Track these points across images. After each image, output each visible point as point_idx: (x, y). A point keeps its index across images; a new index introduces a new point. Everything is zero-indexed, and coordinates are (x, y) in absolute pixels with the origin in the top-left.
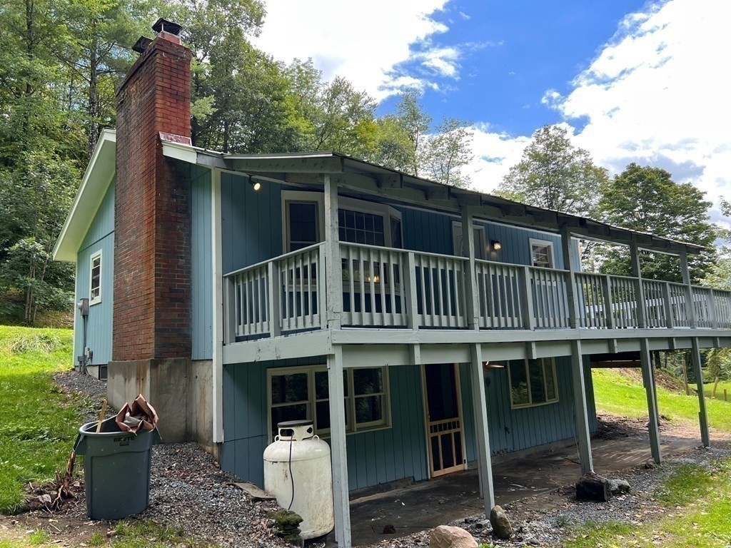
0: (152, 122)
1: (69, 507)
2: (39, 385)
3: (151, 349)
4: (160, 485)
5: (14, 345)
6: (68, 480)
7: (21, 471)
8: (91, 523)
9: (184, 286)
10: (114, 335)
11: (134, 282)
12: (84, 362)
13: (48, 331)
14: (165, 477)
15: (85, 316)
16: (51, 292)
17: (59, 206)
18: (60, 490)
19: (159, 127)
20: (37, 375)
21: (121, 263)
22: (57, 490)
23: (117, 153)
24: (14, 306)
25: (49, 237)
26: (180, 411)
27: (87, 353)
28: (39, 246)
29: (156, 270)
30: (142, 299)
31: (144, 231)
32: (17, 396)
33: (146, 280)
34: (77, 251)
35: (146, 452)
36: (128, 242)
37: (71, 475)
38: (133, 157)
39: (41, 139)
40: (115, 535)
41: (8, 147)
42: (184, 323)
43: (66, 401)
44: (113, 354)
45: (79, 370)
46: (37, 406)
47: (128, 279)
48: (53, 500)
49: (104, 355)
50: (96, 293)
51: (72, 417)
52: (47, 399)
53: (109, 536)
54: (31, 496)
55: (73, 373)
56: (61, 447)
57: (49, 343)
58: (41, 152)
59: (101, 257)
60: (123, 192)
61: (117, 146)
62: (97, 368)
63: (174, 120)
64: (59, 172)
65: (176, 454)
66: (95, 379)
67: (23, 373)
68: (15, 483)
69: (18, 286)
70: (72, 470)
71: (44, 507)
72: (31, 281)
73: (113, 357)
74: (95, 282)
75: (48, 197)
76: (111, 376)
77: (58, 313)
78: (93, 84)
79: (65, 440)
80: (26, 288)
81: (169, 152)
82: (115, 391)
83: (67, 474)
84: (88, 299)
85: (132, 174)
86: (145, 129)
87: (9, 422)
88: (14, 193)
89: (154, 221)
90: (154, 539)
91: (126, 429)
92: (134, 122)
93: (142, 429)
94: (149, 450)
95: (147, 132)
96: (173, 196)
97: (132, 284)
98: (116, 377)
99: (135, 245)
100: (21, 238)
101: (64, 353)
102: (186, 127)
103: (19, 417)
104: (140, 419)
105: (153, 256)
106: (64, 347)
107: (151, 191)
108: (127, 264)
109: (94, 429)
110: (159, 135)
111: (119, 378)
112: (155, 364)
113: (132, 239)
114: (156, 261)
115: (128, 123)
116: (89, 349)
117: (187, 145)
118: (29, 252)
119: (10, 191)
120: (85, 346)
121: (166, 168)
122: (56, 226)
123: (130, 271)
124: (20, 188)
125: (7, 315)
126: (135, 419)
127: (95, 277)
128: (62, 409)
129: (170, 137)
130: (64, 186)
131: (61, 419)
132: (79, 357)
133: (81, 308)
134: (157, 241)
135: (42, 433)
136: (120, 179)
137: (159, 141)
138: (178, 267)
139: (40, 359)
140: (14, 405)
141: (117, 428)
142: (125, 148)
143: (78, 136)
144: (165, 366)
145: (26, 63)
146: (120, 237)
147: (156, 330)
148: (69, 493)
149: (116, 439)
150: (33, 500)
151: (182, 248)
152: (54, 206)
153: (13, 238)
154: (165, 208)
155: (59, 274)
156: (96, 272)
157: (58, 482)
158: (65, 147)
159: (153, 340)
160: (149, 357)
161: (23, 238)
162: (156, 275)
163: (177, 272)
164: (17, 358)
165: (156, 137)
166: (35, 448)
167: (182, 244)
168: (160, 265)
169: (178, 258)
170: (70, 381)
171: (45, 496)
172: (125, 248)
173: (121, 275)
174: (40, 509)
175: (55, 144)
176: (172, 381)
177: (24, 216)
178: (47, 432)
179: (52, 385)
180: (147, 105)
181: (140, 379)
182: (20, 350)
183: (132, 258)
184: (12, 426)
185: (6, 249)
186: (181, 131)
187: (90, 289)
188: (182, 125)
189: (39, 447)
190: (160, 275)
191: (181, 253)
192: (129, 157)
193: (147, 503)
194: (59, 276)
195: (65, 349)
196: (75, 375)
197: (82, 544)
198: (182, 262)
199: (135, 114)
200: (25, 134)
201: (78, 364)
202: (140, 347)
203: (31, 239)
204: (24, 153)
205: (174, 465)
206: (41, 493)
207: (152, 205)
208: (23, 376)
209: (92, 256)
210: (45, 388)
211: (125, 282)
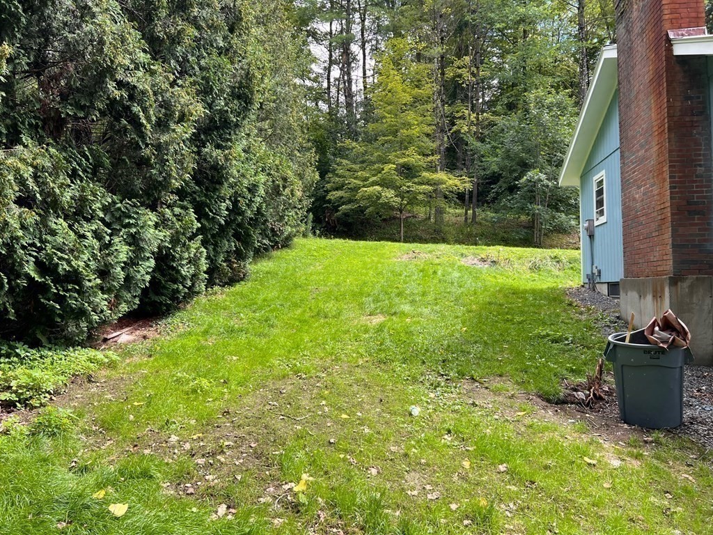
0: (659, 22)
1: (601, 408)
2: (555, 297)
3: (669, 266)
4: (691, 405)
5: (530, 264)
6: (598, 383)
7: (556, 368)
8: (626, 426)
9: (705, 197)
10: (624, 252)
11: (645, 197)
12: (592, 280)
13: (557, 252)
14: (696, 398)
15: (591, 237)
16: (554, 217)
17: (557, 137)
18: (592, 390)
19: (667, 25)
20: (553, 289)
21: (628, 180)
22: (589, 390)
23: (618, 67)
24: (526, 231)
25: (549, 167)
26: (705, 333)
27: (595, 271)
28: (543, 176)
29: (671, 183)
30: (656, 214)
31: (654, 143)
32: (540, 306)
33: (659, 194)
34: (580, 174)
35: (678, 369)
36: (636, 157)
37: (601, 379)
38: (638, 67)
39: (537, 79)
40: (652, 442)
41: (511, 93)
42: (706, 237)
43: (581, 313)
44: (625, 271)
45: (588, 287)
46: (558, 316)
47: (637, 196)
48: (587, 398)
49: (614, 272)
50: (601, 213)
51: (591, 328)
52: (565, 310)
53: (646, 442)
54: (568, 391)
55: (583, 289)
56: (585, 353)
57: (558, 262)
58: (539, 90)
59: (604, 178)
60: (628, 106)
61: (618, 61)
62: (606, 285)
63: (684, 12)
64: (555, 105)
65: (705, 377)
66: (605, 295)
67: (540, 288)
68: (553, 378)
69: (528, 214)
70: (601, 375)
71: (579, 403)
72: (537, 208)
73: (625, 275)
74: (600, 203)
75: (546, 130)
76: (623, 292)
77: (561, 236)
78: (581, 9)
79: (589, 348)
80: (534, 215)
81: (679, 50)
82: (629, 307)
83: (597, 377)
84: (593, 220)
85: (638, 85)
86: (650, 33)
87: (538, 327)
88: (519, 132)
89: (666, 131)
90: (695, 456)
91: (656, 343)
92: (637, 29)
93: (673, 345)
94: (681, 367)
95: (653, 35)
96: (688, 98)
97: (642, 200)
98: (629, 293)
99: (644, 158)
100: (527, 171)
101: (571, 271)
102: (700, 16)
103: (546, 324)
104: (670, 334)
105: (666, 168)
106: (571, 265)
107: (661, 99)
108: (636, 181)
109: (623, 339)
110: (668, 34)
111: (633, 295)
112: (674, 281)
113: (640, 154)
114: (671, 172)
115: (629, 33)
116: (596, 268)
117: (704, 36)
118: (535, 182)
119: (516, 131)
120: (593, 264)
121: (678, 68)
122: (555, 155)
123: (639, 187)
124: (524, 127)
125: (520, 239)
126: (665, 335)
127: (599, 198)
128: (580, 321)
129: (680, 33)
130: (560, 117)
131: (580, 329)
132: (587, 275)
133: (587, 229)
134: (670, 151)
135: (567, 339)
136: (624, 94)
137: (669, 41)
138: (697, 176)
139: (552, 276)
140: (540, 314)
141: (647, 341)
142: (628, 60)
143: (569, 67)
144: (686, 284)
145: (522, 10)
146: (627, 154)
147: (674, 246)
148: (600, 395)
149: (646, 351)
150: (569, 395)
151: (700, 155)
152: (553, 138)
153: (521, 172)
154: (679, 114)
155: (560, 201)
156: (600, 192)
157: (589, 383)
158: (559, 80)
159: (670, 257)
160: (666, 275)
161: (529, 171)
162: (671, 188)
163: (696, 181)
164: (533, 274)
165: (664, 38)
166: (564, 351)
167: (700, 150)
168: (674, 177)
169: (695, 166)
170: (581, 296)
171: (579, 393)
172: (633, 164)
173: (630, 192)
174: (577, 404)
175: (550, 80)
176: (695, 300)
177: (529, 151)
178: (571, 339)
179: (567, 299)
180: (651, 6)
181: (658, 295)
182: (535, 268)
183: (640, 173)
184: (542, 330)
185: (517, 182)
186: (694, 22)
187: (595, 211)
188: (693, 15)
189: (567, 351)
190: (675, 187)
191: (700, 160)
192: (633, 68)
193: (681, 419)
194: (561, 202)
195: (572, 268)
196: (585, 291)
197: (620, 443)
198: (700, 170)
199: (638, 19)
200: (524, 77)
201: (587, 281)
202: (655, 264)
203: (535, 170)
204: (526, 94)
205: (704, 388)
206: (576, 390)
207: (663, 113)
208: (542, 290)
209: (595, 178)
210: (561, 302)
211: (634, 199)
